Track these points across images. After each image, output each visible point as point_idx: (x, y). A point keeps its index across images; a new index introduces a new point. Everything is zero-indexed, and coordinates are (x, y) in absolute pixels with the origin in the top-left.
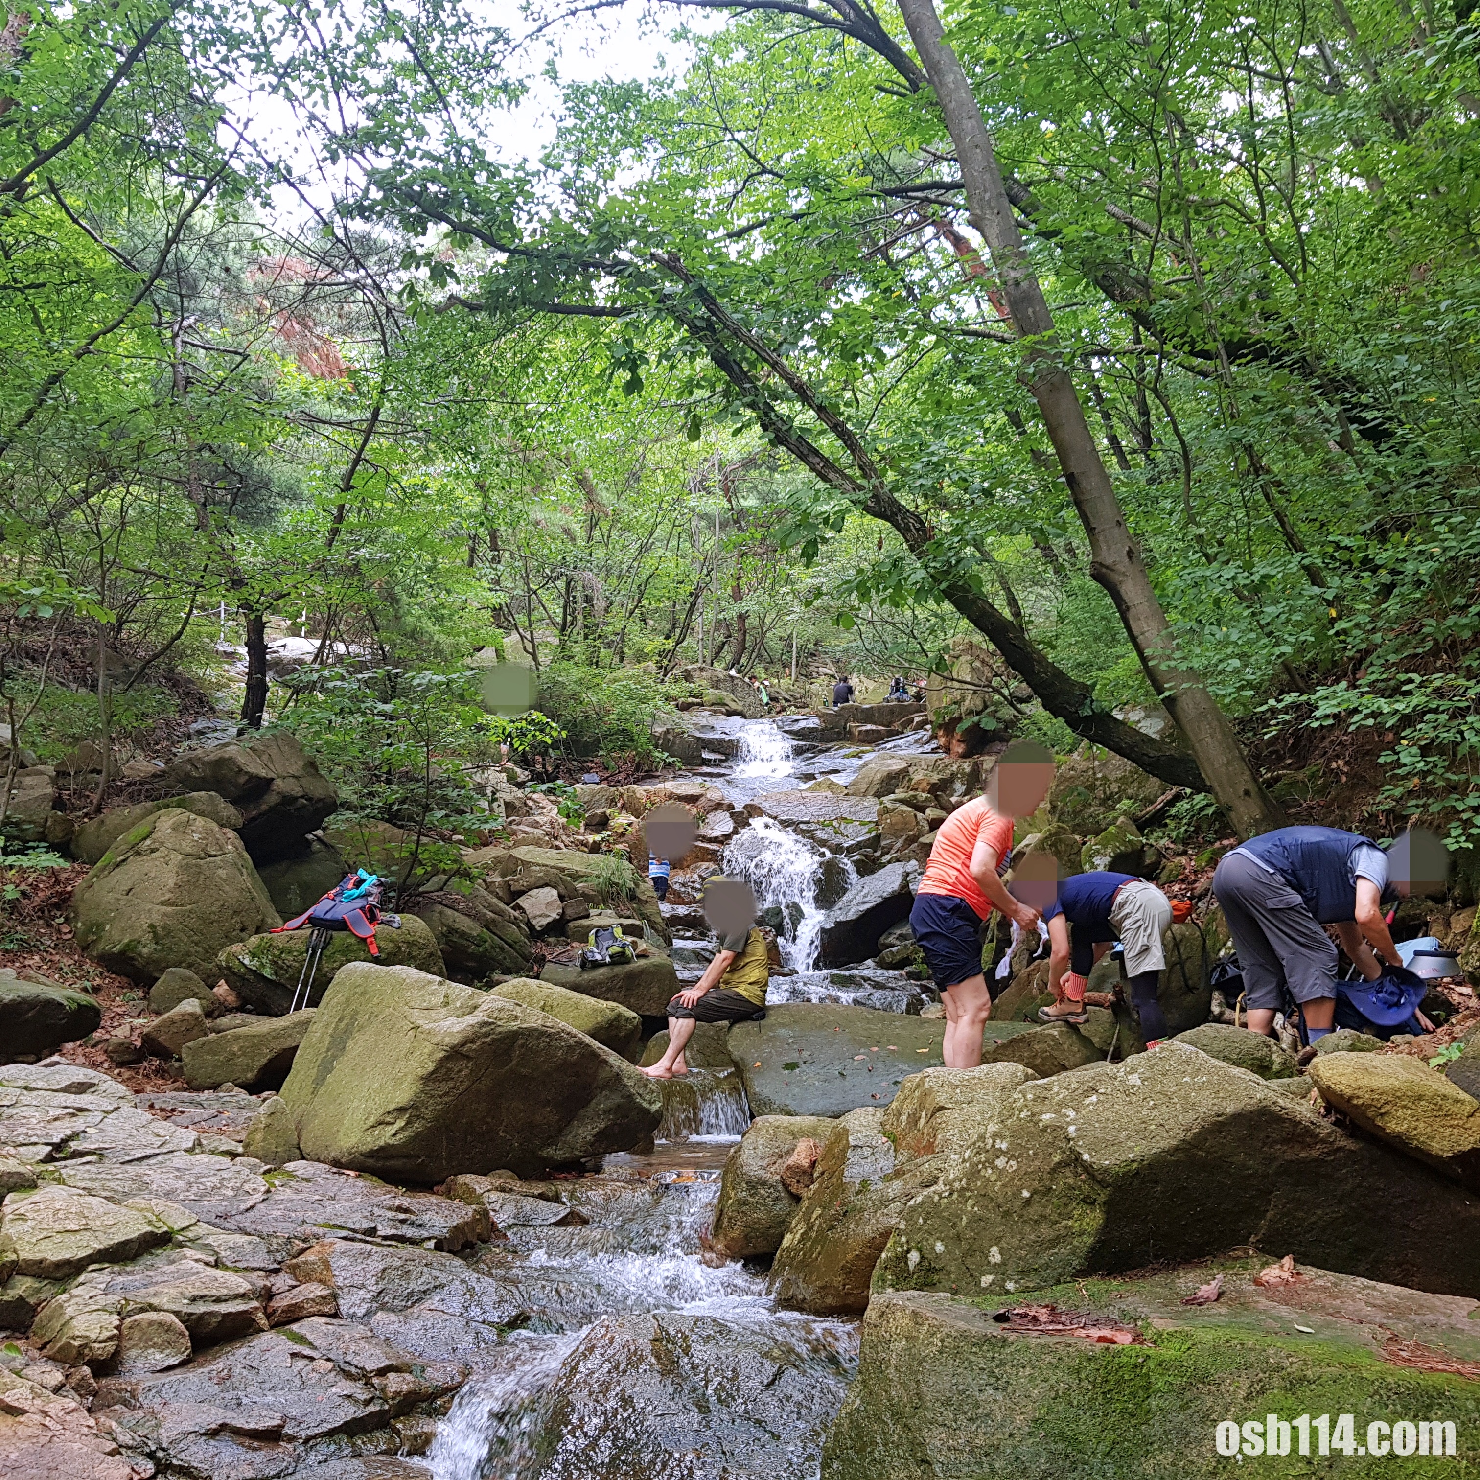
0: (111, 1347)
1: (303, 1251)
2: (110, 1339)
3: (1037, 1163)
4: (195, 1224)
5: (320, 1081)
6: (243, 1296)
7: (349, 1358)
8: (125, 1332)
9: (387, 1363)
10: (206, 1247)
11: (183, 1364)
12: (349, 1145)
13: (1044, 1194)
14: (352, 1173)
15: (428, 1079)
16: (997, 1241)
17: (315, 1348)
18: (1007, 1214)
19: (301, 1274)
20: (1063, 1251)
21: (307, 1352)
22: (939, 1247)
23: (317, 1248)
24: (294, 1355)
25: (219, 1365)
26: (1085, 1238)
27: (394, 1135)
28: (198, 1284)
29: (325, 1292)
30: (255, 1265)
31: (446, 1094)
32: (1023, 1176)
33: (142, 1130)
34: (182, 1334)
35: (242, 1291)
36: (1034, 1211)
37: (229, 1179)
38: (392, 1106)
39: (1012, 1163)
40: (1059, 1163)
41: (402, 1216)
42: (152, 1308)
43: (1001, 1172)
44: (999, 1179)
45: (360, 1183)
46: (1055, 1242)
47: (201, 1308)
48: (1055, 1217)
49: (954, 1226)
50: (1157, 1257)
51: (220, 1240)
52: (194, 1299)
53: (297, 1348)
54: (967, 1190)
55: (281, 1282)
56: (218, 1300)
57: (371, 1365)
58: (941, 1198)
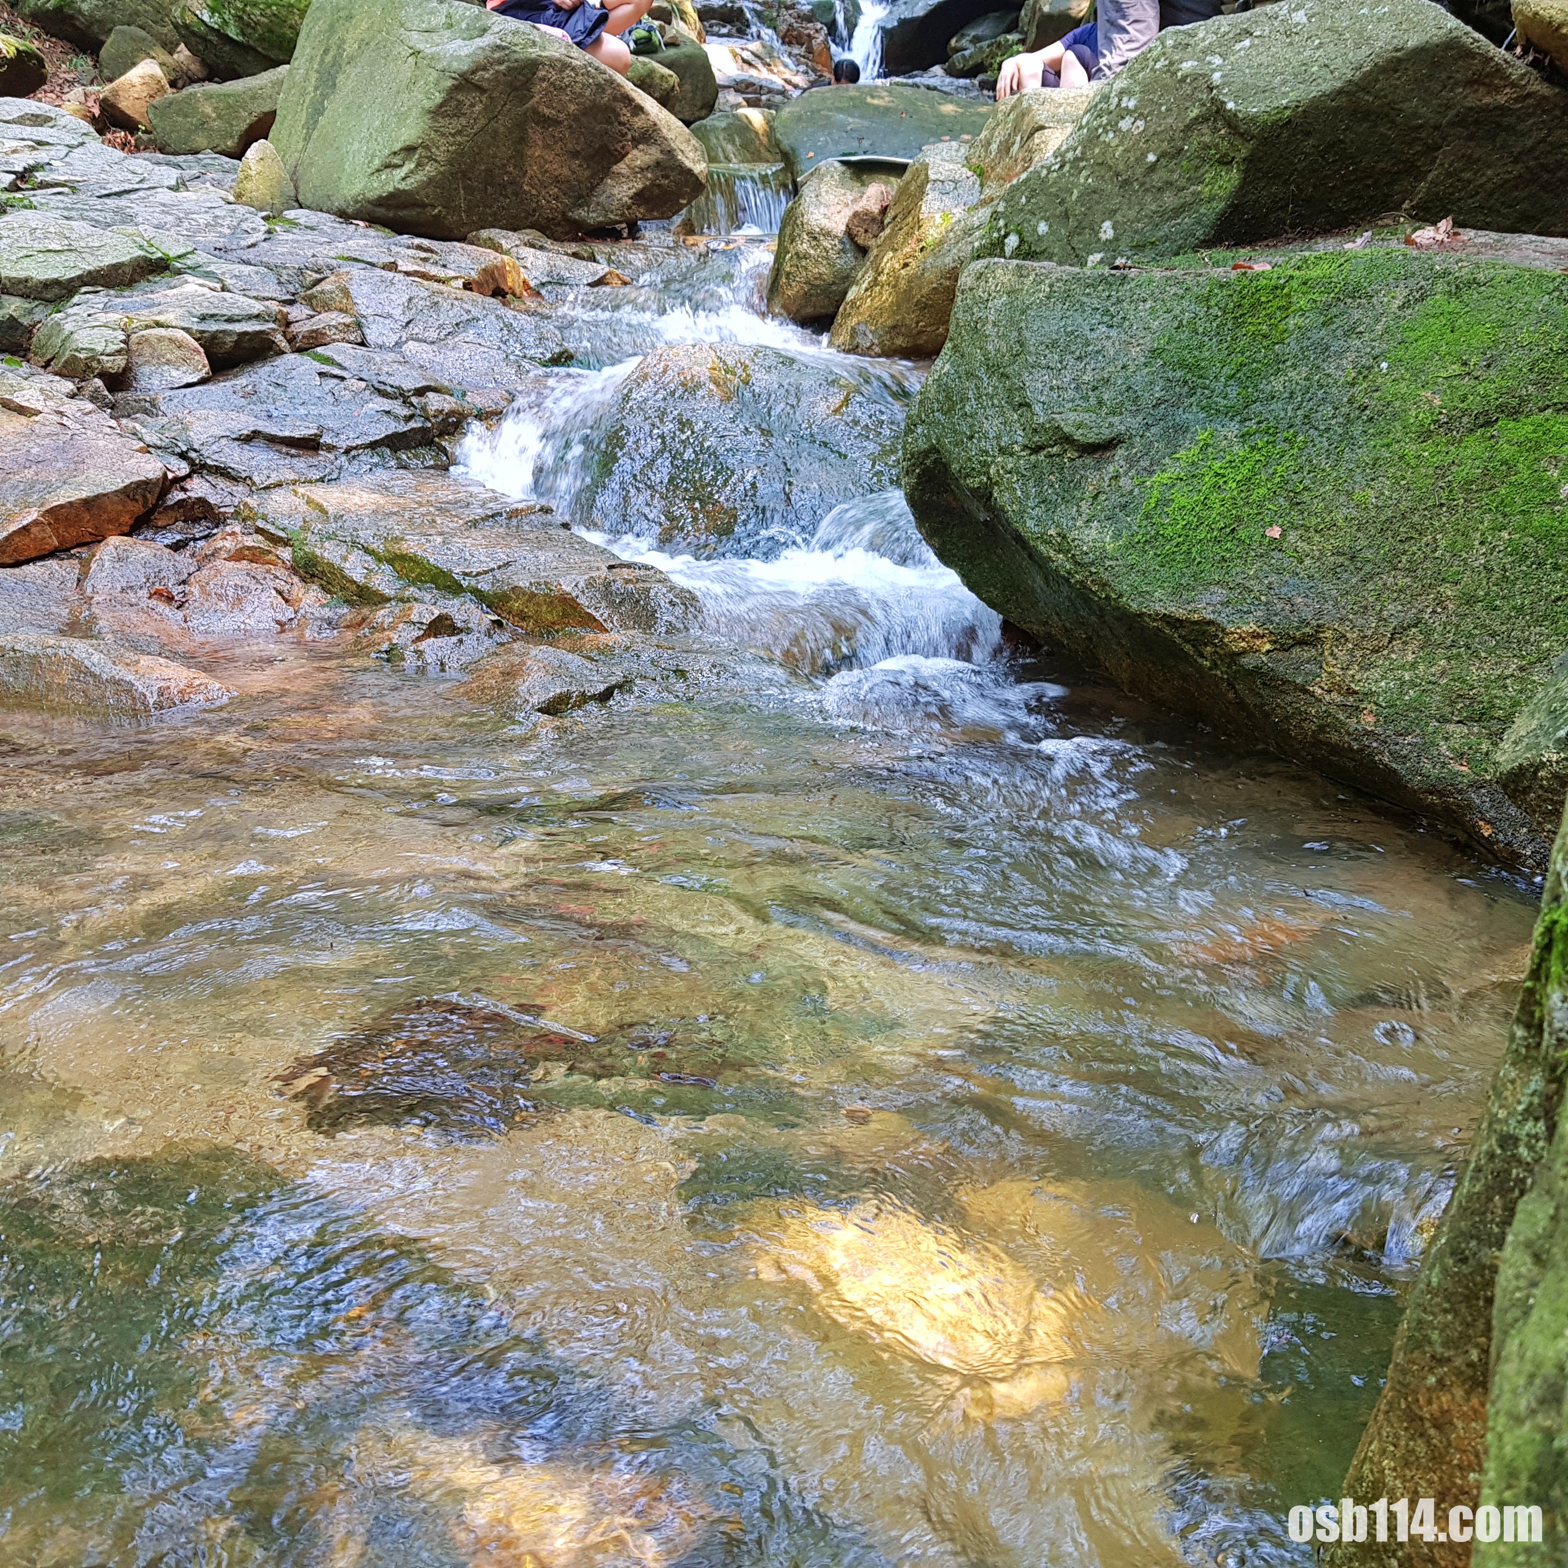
0: (121, 361)
1: (318, 282)
2: (119, 352)
3: (1170, 121)
4: (192, 252)
5: (311, 124)
6: (257, 316)
7: (382, 379)
8: (134, 347)
9: (424, 383)
10: (208, 275)
11: (203, 382)
12: (354, 192)
13: (1173, 157)
14: (361, 223)
15: (437, 112)
16: (1111, 214)
17: (345, 369)
18: (1126, 183)
19: (317, 304)
20: (1186, 221)
21: (336, 371)
22: (1043, 228)
23: (332, 278)
24: (322, 374)
25: (242, 381)
26: (1214, 204)
27: (403, 179)
28: (206, 304)
29: (348, 320)
30: (266, 294)
31: (459, 132)
32: (1147, 137)
33: (116, 167)
34: (196, 350)
35: (256, 312)
36: (1157, 178)
37: (224, 218)
38: (397, 146)
39: (1139, 123)
40: (1196, 119)
41: (424, 255)
42: (159, 325)
43: (1123, 135)
44: (1121, 143)
45: (372, 232)
46: (1178, 211)
47: (213, 327)
48: (1182, 182)
49: (1062, 203)
50: (1293, 226)
51: (221, 267)
52: (203, 318)
53: (326, 368)
54: (1081, 159)
55: (297, 312)
56: (230, 320)
57: (409, 384)
58: (1049, 171)
